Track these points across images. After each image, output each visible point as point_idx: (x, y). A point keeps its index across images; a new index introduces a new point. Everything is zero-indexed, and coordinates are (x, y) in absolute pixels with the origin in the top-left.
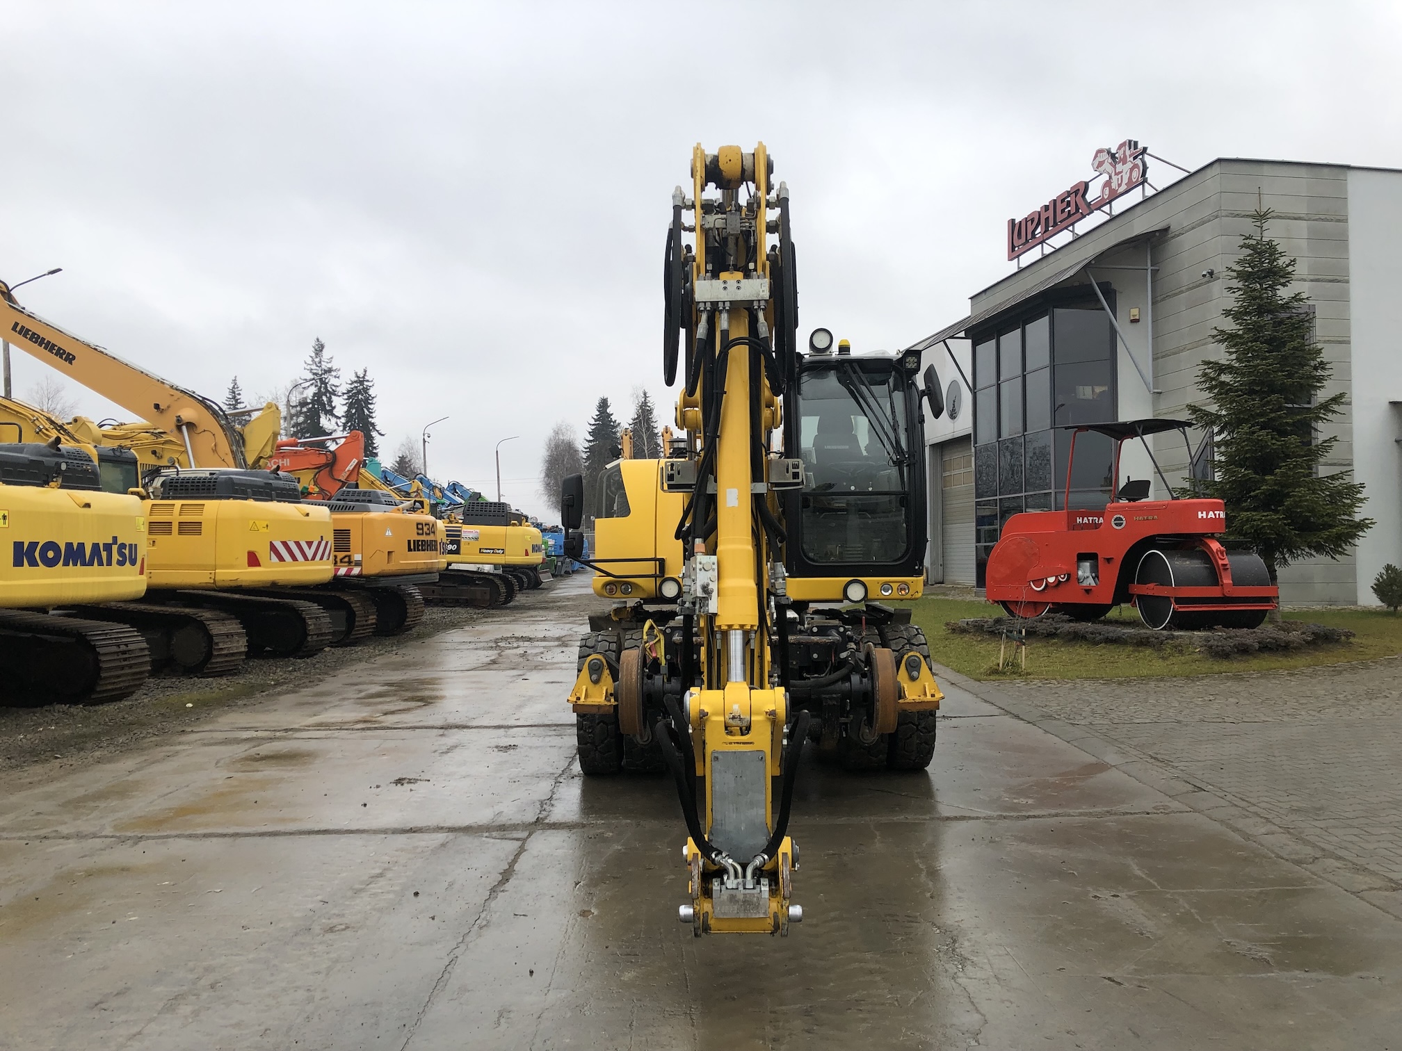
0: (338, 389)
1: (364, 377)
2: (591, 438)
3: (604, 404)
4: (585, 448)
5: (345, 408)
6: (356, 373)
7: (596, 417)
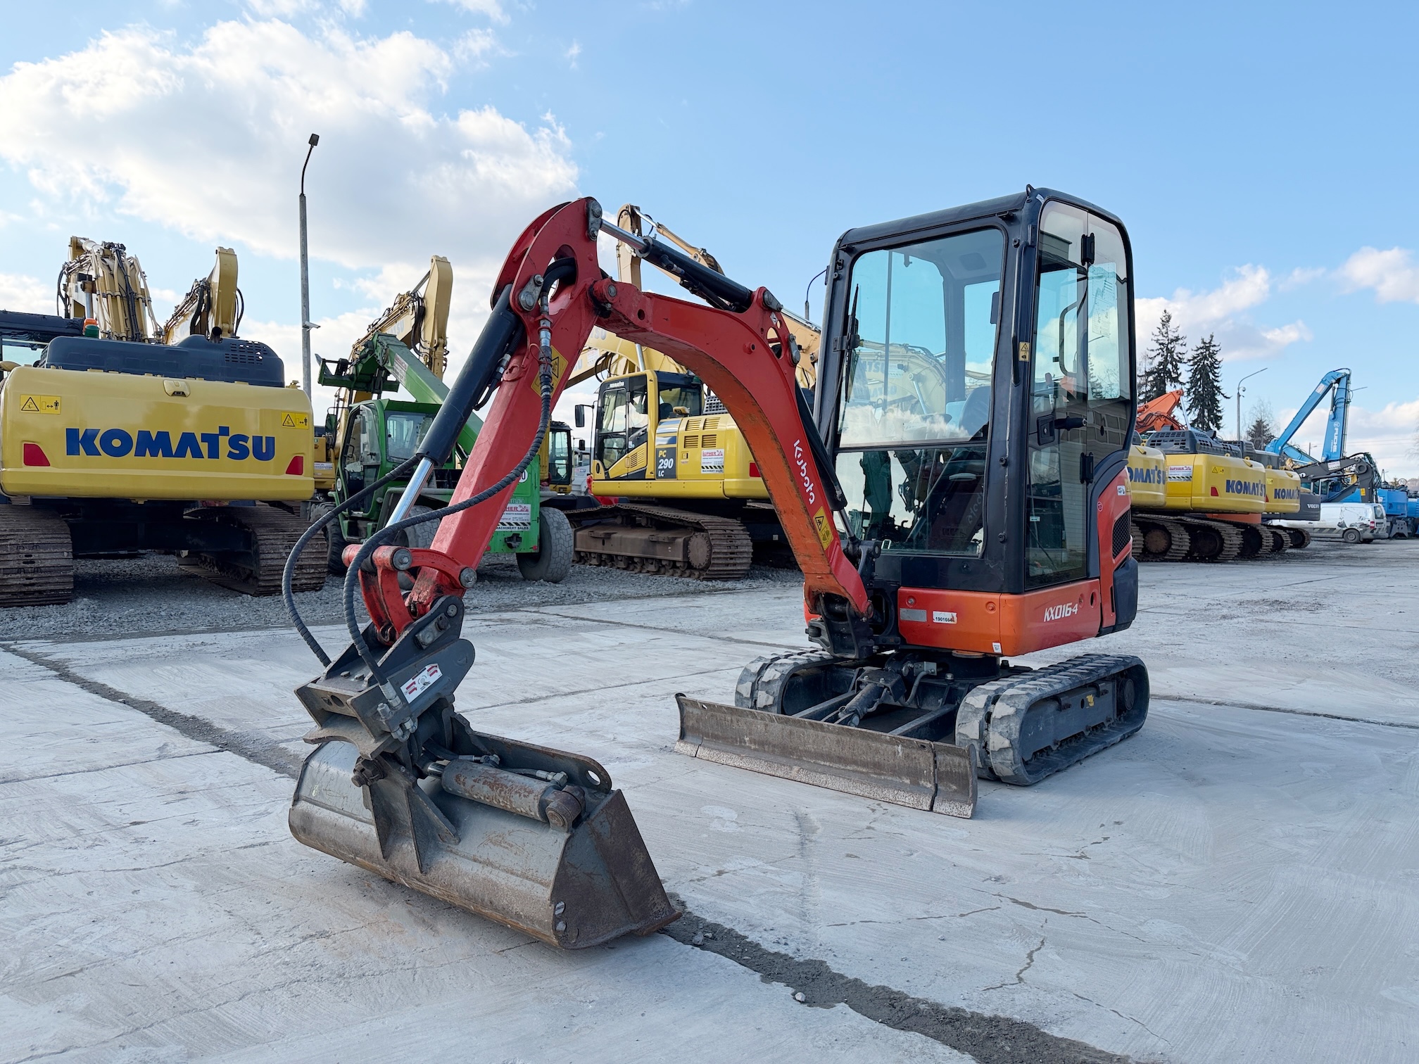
0: (1184, 356)
1: (1210, 343)
5: (1190, 374)
6: (1203, 340)
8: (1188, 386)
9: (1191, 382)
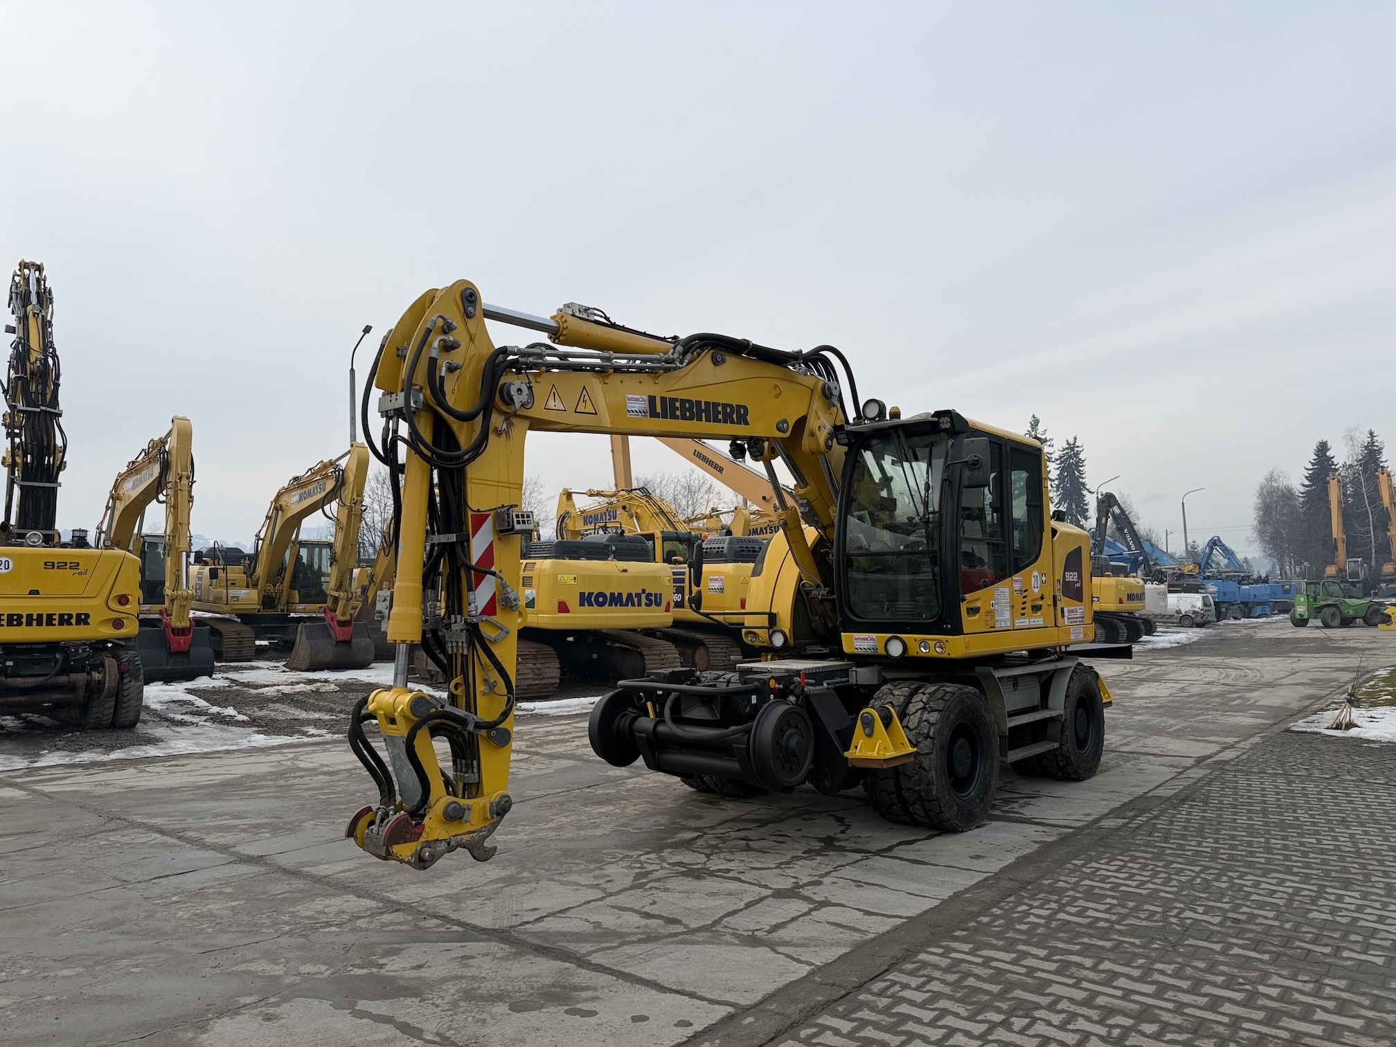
0: (1052, 456)
1: (1074, 444)
2: (1307, 483)
3: (1323, 448)
4: (1302, 493)
5: (1058, 472)
6: (1067, 441)
7: (1313, 461)
8: (1056, 482)
9: (1059, 479)
